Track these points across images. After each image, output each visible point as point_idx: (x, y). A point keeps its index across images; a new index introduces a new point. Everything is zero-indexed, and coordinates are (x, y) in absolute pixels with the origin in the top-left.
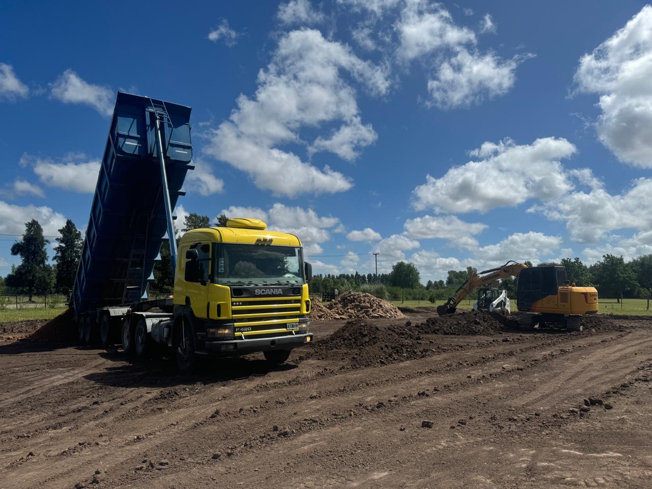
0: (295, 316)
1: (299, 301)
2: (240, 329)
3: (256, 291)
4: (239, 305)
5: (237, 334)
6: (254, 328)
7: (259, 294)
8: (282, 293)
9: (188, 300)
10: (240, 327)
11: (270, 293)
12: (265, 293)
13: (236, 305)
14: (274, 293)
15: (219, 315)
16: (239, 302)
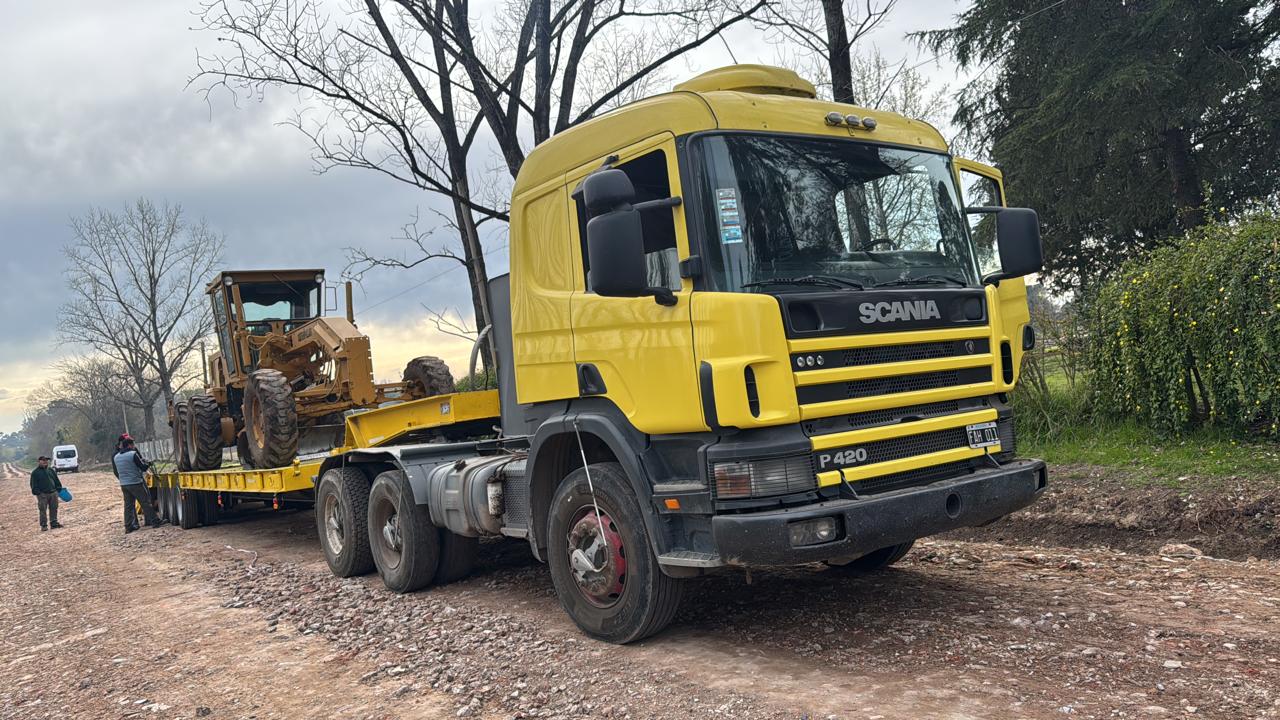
0: (982, 401)
1: (982, 345)
2: (833, 459)
3: (862, 308)
4: (816, 367)
5: (827, 479)
6: (878, 451)
7: (872, 320)
8: (938, 317)
9: (588, 376)
10: (832, 451)
11: (905, 317)
12: (891, 317)
13: (806, 368)
14: (917, 317)
15: (755, 408)
16: (815, 354)
